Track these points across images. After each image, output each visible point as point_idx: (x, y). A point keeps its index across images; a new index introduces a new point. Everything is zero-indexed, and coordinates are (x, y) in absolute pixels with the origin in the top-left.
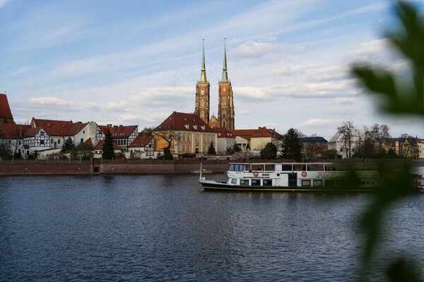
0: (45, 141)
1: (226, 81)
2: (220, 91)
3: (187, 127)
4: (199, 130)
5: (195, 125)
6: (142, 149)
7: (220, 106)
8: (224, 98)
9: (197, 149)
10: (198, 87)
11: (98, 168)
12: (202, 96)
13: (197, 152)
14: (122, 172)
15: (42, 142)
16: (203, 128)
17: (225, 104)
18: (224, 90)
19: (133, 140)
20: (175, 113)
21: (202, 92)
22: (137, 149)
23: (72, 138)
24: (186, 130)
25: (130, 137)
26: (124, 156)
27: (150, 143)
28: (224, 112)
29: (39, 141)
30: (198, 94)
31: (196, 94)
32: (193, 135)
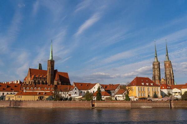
0: (77, 92)
1: (168, 60)
2: (165, 66)
3: (143, 84)
4: (150, 85)
5: (147, 83)
6: (121, 95)
7: (166, 73)
8: (168, 69)
9: (149, 95)
10: (153, 65)
11: (94, 105)
12: (156, 69)
13: (149, 97)
14: (105, 107)
15: (76, 93)
16: (152, 84)
17: (168, 72)
18: (167, 65)
19: (117, 91)
20: (137, 77)
21: (156, 67)
22: (119, 95)
23: (89, 91)
24: (142, 85)
25: (116, 90)
26: (111, 99)
27: (125, 92)
28: (168, 76)
29: (74, 92)
30: (154, 68)
31: (153, 68)
32: (146, 88)
